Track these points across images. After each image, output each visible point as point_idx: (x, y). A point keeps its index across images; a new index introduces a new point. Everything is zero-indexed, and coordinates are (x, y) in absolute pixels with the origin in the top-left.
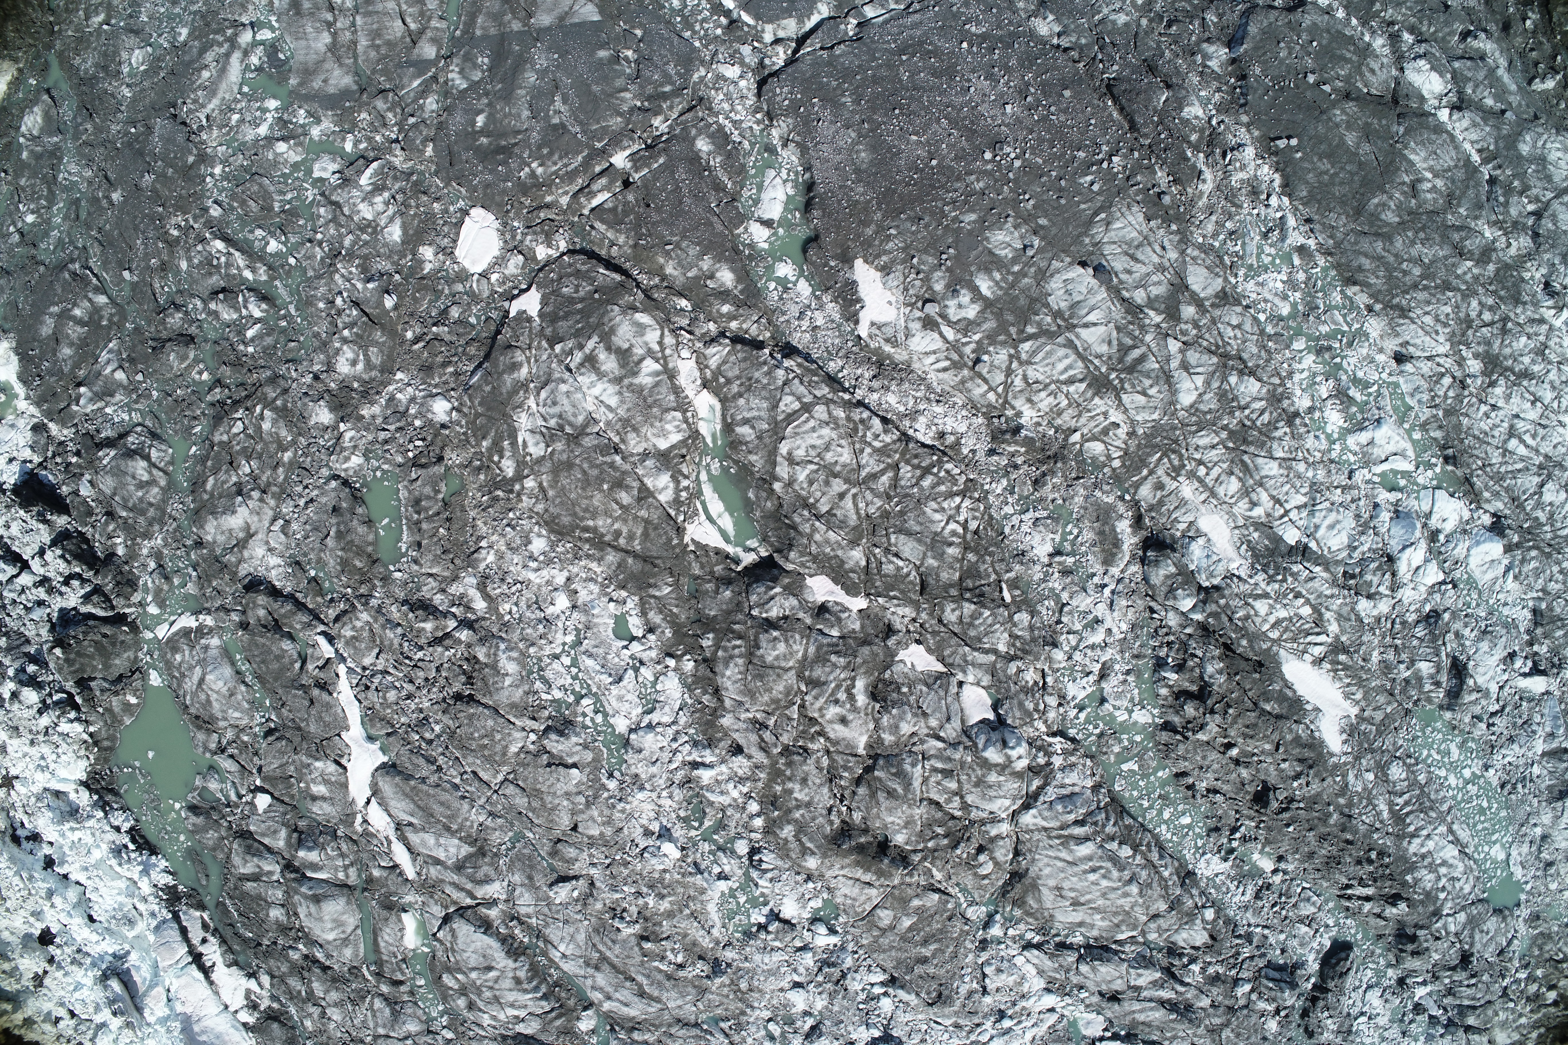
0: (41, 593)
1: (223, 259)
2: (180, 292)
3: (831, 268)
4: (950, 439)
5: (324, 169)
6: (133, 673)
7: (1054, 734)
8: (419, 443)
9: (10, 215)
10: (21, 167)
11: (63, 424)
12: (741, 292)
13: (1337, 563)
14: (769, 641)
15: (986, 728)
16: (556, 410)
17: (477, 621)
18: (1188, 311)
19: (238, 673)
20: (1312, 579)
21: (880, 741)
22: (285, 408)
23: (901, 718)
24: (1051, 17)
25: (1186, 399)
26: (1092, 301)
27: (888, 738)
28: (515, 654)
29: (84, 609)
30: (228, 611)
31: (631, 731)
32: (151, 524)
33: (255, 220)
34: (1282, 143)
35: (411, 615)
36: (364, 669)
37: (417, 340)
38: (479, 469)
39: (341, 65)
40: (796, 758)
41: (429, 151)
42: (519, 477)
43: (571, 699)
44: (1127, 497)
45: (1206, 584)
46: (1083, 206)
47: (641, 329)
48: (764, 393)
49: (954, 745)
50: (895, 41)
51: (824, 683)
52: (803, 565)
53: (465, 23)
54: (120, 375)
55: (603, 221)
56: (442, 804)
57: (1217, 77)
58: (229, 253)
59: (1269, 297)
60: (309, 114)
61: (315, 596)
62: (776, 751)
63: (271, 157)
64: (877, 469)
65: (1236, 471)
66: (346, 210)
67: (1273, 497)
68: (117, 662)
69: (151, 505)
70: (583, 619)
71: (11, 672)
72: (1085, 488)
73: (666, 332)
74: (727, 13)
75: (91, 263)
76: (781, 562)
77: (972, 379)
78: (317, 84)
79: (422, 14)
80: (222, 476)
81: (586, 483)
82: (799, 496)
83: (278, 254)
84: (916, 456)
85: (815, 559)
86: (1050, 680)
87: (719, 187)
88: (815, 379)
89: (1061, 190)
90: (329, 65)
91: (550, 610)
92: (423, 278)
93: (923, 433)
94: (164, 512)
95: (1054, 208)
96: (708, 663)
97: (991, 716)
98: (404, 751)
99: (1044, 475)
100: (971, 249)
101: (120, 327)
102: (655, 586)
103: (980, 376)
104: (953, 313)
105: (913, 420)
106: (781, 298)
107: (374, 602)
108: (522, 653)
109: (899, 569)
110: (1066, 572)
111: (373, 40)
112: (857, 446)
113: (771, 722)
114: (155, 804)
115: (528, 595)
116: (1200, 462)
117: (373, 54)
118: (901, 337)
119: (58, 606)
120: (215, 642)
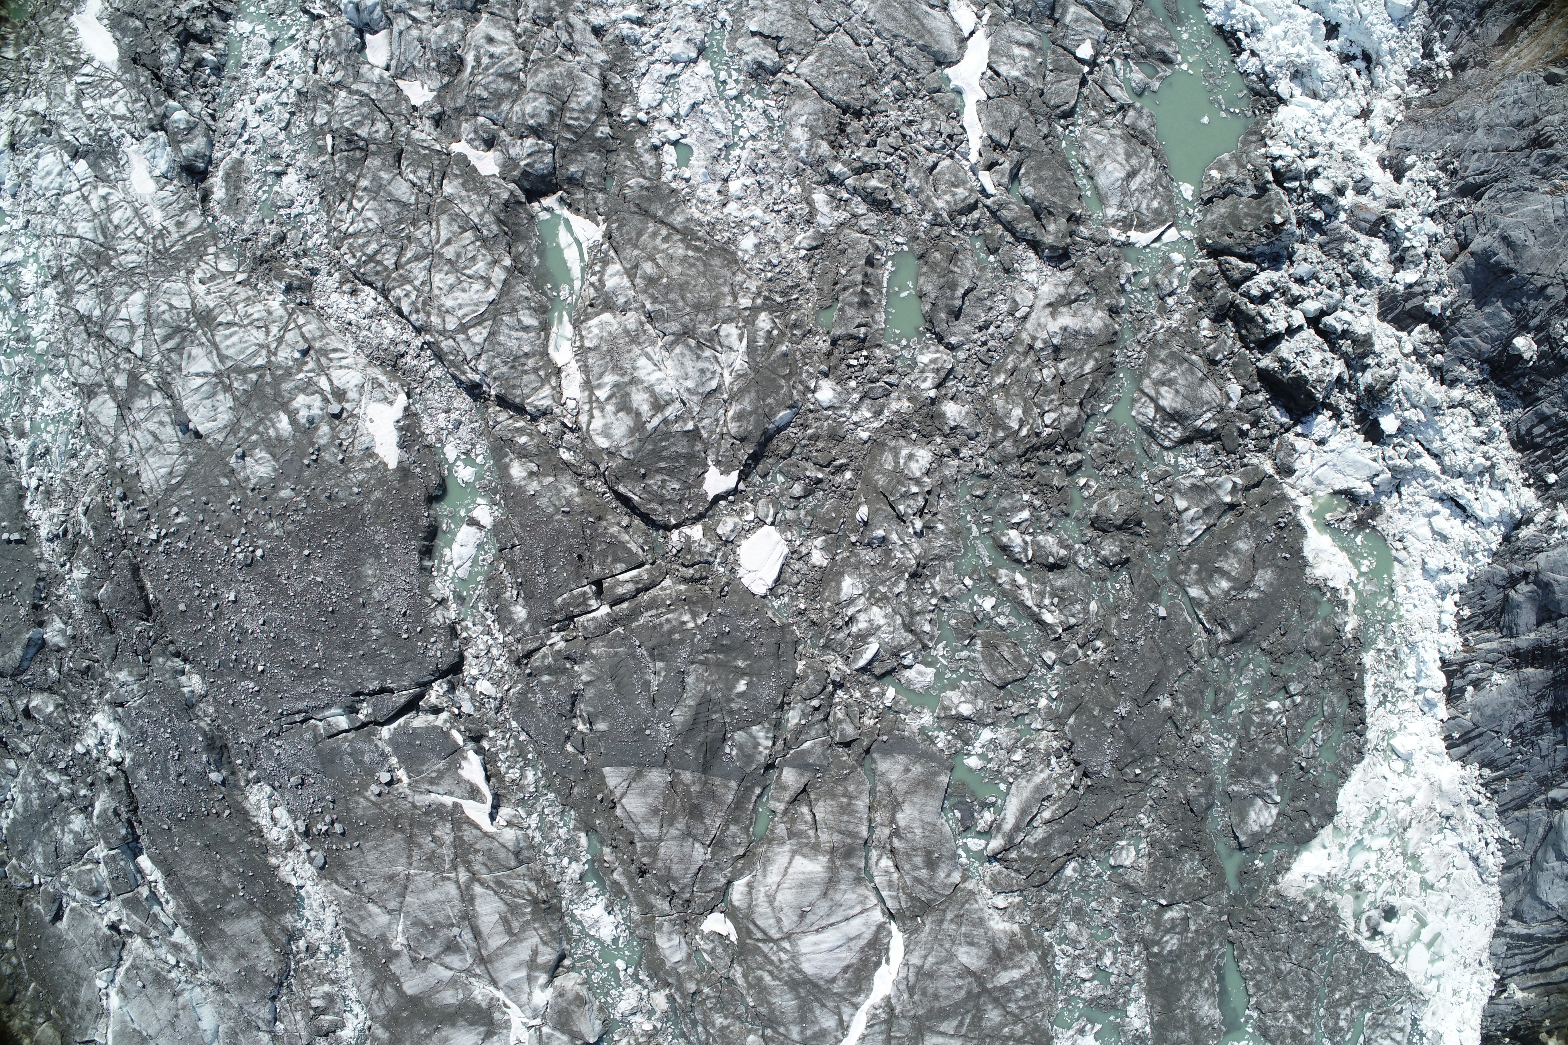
0: (1296, 290)
1: (1047, 602)
2: (1104, 580)
3: (420, 466)
4: (346, 287)
5: (920, 673)
6: (1210, 200)
7: (319, 17)
8: (854, 362)
9: (1298, 716)
10: (1282, 767)
11: (1256, 468)
12: (506, 455)
13: (52, 143)
14: (538, 115)
15: (372, 24)
16: (701, 365)
17: (825, 183)
18: (120, 381)
19: (1091, 178)
20: (75, 130)
21: (466, 22)
22: (996, 427)
23: (440, 37)
24: (185, 690)
25: (138, 298)
26: (196, 397)
27: (457, 23)
28: (793, 145)
29: (1253, 266)
30: (1092, 239)
31: (695, 61)
32: (1166, 342)
33: (1006, 637)
34: (16, 536)
35: (891, 197)
36: (952, 157)
37: (841, 469)
38: (795, 326)
39: (888, 784)
40: (542, 14)
41: (801, 665)
42: (755, 310)
43: (746, 98)
44: (210, 219)
45: (161, 133)
46: (189, 493)
47: (606, 433)
48: (501, 349)
49: (401, 11)
50: (322, 685)
51: (501, 75)
52: (499, 186)
53: (749, 800)
54: (1181, 504)
55: (629, 551)
56: (894, 19)
57: (59, 613)
58: (1040, 607)
59: (56, 392)
60: (932, 741)
61: (992, 235)
62: (560, 22)
63: (980, 702)
64: (413, 265)
65: (112, 228)
66: (899, 620)
67: (88, 203)
68: (1223, 210)
69: (1163, 362)
70: (718, 168)
71: (1343, 216)
72: (242, 230)
73: (584, 426)
74: (479, 751)
75: (1204, 635)
76: (518, 192)
77: (314, 339)
78: (917, 769)
79: (793, 821)
80: (1074, 371)
81: (683, 288)
82: (490, 250)
83: (985, 594)
84: (378, 273)
85: (487, 191)
86: (311, 63)
87: (512, 565)
88: (452, 357)
89: (204, 511)
90: (901, 787)
91: (749, 181)
92: (827, 532)
93: (369, 297)
94: (1150, 352)
95: (213, 493)
96: (607, 111)
97: (368, 37)
98: (923, 73)
99: (274, 245)
100: (291, 461)
101: (1178, 559)
102: (642, 188)
103: (306, 340)
104: (316, 401)
105: (375, 310)
106: (473, 445)
107: (928, 216)
108: (786, 146)
109: (414, 172)
110: (276, 157)
111: (849, 804)
112: (427, 289)
113: (559, 49)
114: (1210, 73)
115: (768, 199)
116: (140, 239)
117: (852, 788)
118: (368, 387)
119: (1279, 274)
120: (1111, 212)
